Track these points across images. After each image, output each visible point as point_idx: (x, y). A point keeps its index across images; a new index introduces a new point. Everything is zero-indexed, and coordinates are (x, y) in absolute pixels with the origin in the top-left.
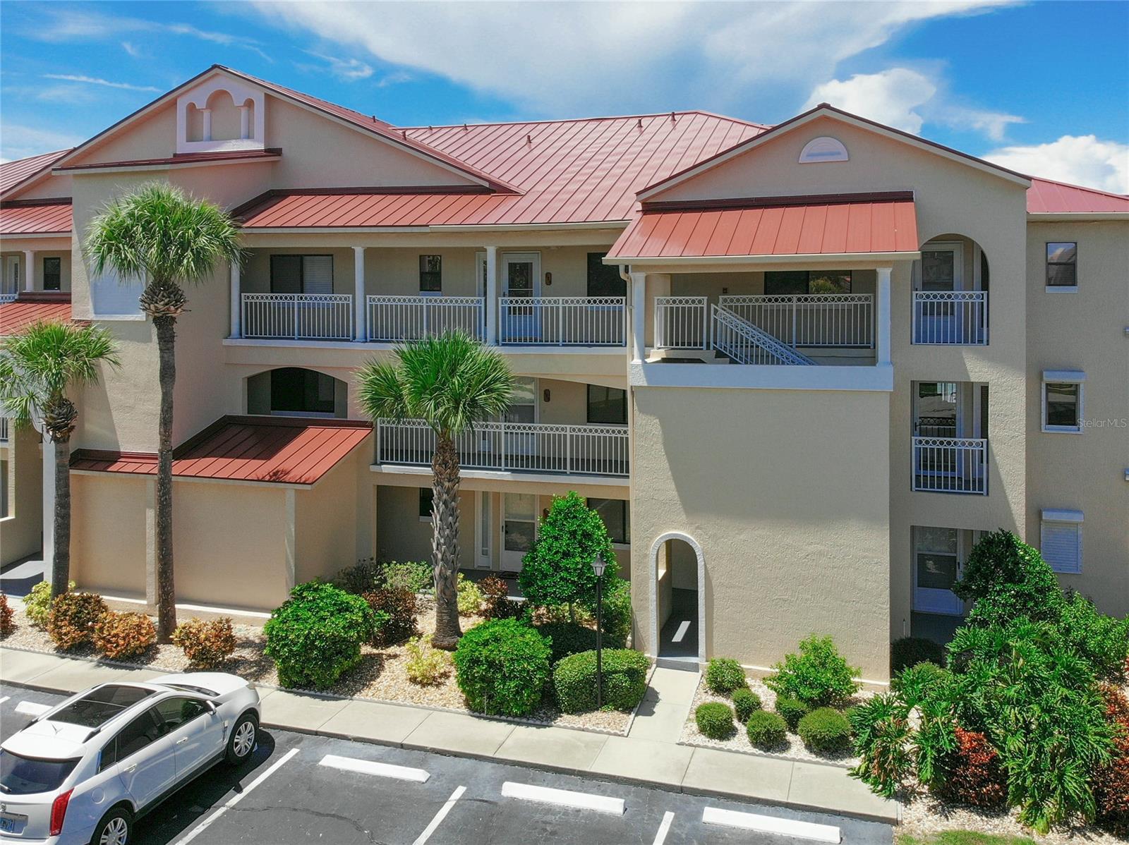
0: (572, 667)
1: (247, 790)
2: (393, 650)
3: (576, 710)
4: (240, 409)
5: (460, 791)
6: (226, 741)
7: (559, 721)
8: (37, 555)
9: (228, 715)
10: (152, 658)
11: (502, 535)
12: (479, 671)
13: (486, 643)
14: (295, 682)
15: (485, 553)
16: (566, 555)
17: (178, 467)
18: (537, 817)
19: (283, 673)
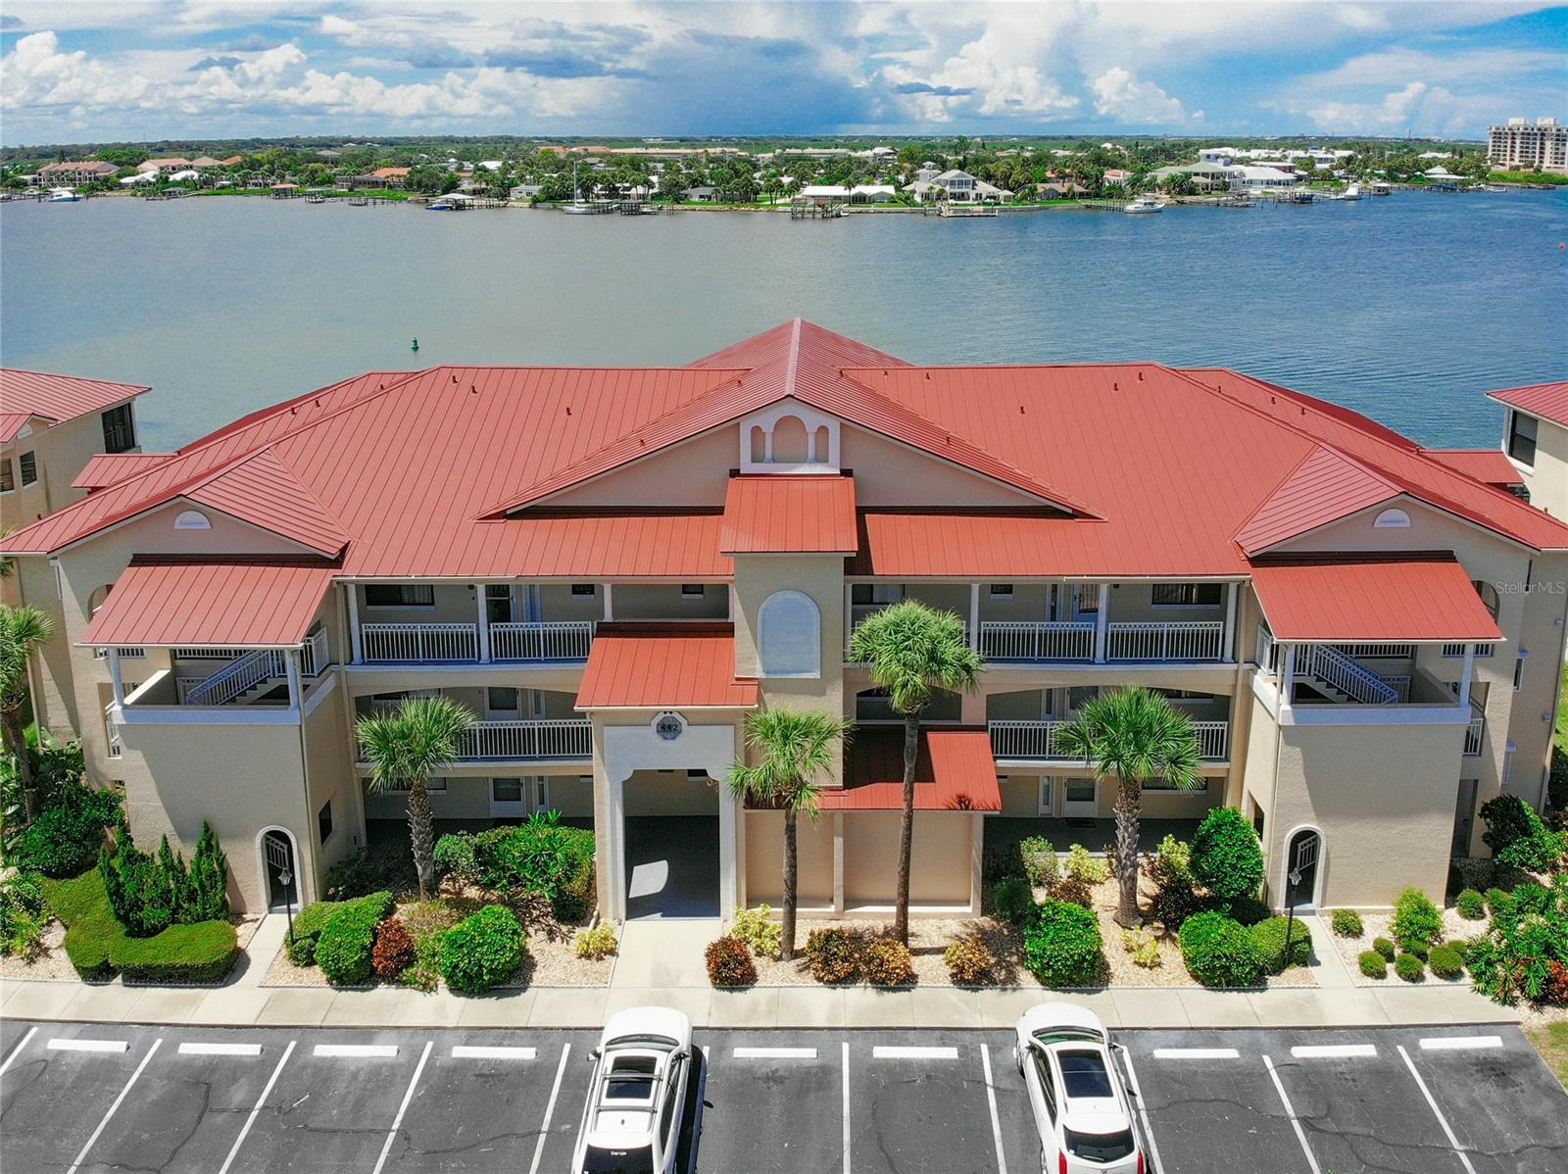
1: (1138, 1093)
3: (1275, 972)
10: (915, 977)
15: (1046, 803)
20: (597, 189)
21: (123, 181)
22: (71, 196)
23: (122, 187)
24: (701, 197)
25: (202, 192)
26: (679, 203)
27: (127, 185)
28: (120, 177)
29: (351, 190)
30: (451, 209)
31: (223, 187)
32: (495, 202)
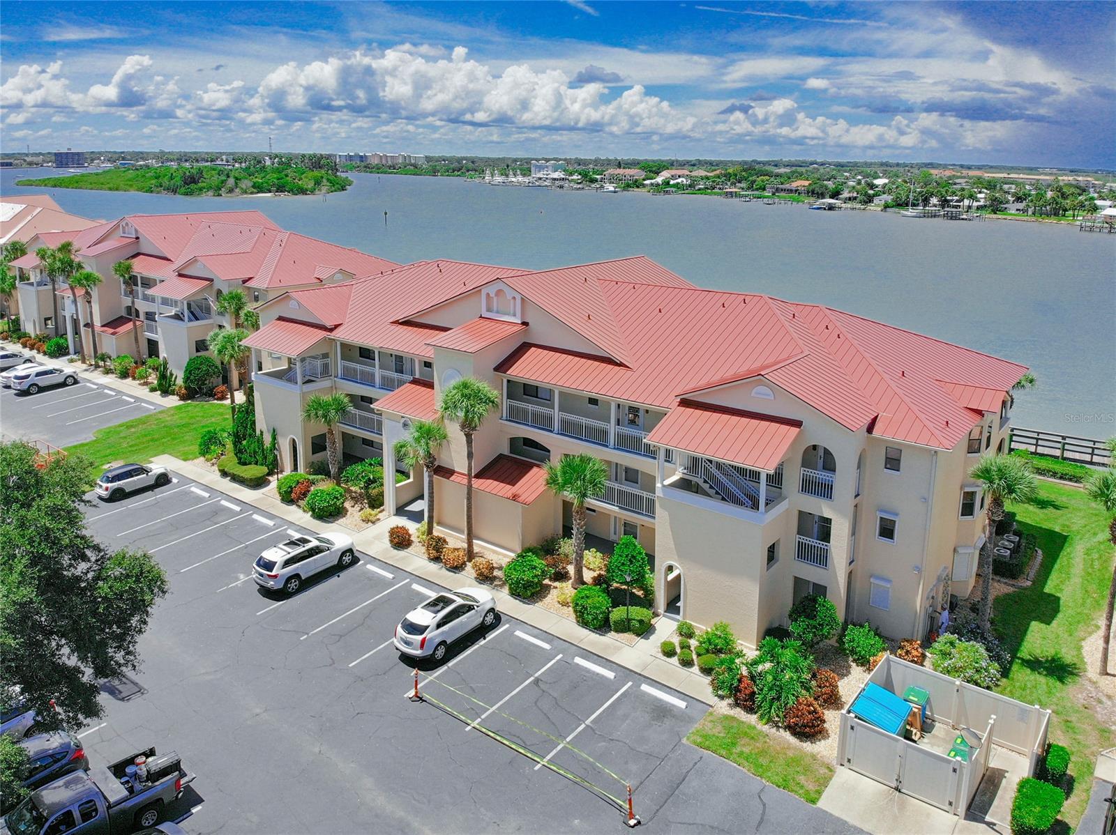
0: (618, 614)
1: (487, 639)
2: (557, 584)
3: (617, 631)
4: (506, 451)
5: (560, 656)
6: (482, 619)
7: (609, 635)
8: (421, 497)
9: (483, 610)
10: (463, 569)
11: (623, 528)
12: (579, 608)
13: (582, 598)
14: (515, 594)
15: (615, 534)
16: (623, 564)
17: (477, 483)
18: (583, 673)
19: (510, 589)
20: (934, 200)
21: (645, 182)
22: (613, 189)
23: (644, 186)
24: (1017, 210)
25: (686, 191)
26: (995, 213)
27: (647, 185)
28: (644, 180)
29: (774, 194)
30: (825, 209)
31: (699, 189)
32: (859, 206)
